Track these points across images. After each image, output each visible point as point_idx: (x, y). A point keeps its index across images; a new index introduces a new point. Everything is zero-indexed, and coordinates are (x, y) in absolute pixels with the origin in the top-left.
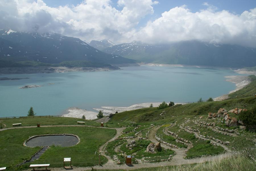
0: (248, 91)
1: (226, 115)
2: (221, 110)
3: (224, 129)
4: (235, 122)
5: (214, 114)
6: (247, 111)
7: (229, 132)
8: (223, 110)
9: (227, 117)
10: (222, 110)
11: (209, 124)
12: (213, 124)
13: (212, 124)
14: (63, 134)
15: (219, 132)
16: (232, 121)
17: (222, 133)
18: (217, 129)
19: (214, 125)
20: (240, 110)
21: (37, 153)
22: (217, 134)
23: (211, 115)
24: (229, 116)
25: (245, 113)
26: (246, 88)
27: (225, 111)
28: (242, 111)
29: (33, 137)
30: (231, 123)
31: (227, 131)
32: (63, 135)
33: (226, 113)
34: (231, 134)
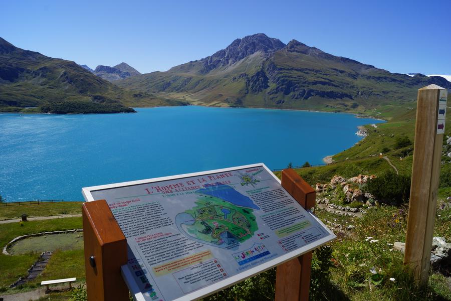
0: (363, 150)
1: (344, 185)
2: (335, 179)
3: (342, 207)
4: (359, 196)
5: (325, 185)
6: (378, 179)
7: (352, 212)
8: (340, 179)
9: (347, 188)
10: (337, 178)
11: (319, 200)
12: (325, 201)
13: (323, 200)
14: (72, 231)
15: (336, 212)
16: (355, 194)
17: (342, 213)
18: (332, 207)
19: (327, 202)
20: (366, 178)
21: (35, 265)
22: (333, 215)
23: (320, 187)
24: (349, 187)
25: (374, 181)
26: (360, 145)
27: (343, 179)
28: (369, 179)
29: (18, 238)
30: (354, 198)
31: (349, 210)
32: (74, 232)
33: (344, 183)
34: (354, 214)
